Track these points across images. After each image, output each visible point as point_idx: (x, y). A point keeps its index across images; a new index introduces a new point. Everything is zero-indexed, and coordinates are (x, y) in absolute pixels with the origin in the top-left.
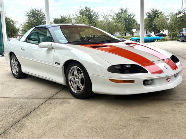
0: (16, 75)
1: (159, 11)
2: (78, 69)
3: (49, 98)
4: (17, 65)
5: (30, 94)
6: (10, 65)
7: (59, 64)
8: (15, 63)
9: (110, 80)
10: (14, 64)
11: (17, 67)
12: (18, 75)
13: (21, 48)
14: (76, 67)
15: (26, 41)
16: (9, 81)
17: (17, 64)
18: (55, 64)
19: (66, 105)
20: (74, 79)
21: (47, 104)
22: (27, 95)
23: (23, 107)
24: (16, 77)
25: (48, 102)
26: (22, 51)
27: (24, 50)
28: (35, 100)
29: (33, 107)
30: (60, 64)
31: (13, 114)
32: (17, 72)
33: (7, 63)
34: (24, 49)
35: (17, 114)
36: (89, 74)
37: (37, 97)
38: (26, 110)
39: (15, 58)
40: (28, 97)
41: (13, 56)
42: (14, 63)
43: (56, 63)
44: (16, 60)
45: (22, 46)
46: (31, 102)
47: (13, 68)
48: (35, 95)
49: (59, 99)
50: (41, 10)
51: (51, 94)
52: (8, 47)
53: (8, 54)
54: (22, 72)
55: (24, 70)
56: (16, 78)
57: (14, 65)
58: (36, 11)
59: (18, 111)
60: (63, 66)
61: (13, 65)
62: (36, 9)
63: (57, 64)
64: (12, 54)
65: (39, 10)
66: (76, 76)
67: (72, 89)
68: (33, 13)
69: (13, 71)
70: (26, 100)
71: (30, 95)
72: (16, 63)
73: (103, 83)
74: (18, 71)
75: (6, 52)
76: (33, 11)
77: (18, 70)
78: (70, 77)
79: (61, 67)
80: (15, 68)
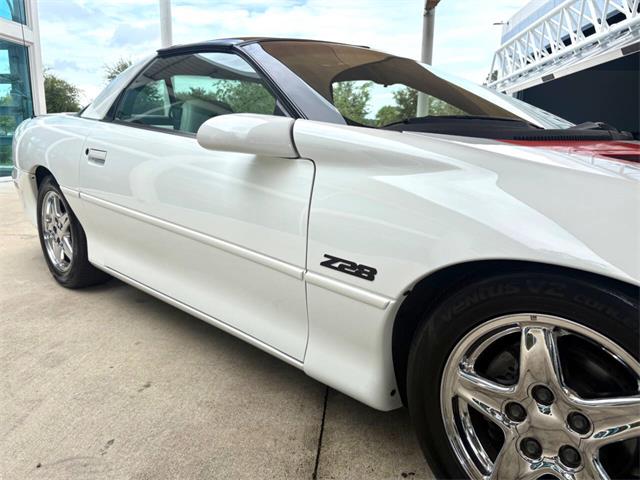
4: (68, 229)
7: (366, 272)
8: (56, 220)
10: (54, 223)
11: (66, 240)
12: (71, 274)
13: (87, 152)
14: (557, 329)
17: (66, 226)
18: (325, 264)
20: (517, 411)
24: (64, 279)
26: (90, 163)
27: (102, 161)
30: (371, 278)
32: (66, 258)
34: (100, 155)
39: (60, 198)
41: (47, 185)
42: (52, 216)
43: (330, 262)
44: (64, 207)
45: (89, 139)
47: (50, 240)
52: (30, 145)
54: (90, 263)
55: (100, 255)
56: (62, 284)
57: (55, 229)
60: (406, 293)
61: (51, 228)
63: (341, 269)
64: (42, 177)
66: (544, 394)
69: (51, 253)
72: (64, 220)
74: (70, 257)
77: (69, 250)
79: (386, 301)
80: (58, 241)
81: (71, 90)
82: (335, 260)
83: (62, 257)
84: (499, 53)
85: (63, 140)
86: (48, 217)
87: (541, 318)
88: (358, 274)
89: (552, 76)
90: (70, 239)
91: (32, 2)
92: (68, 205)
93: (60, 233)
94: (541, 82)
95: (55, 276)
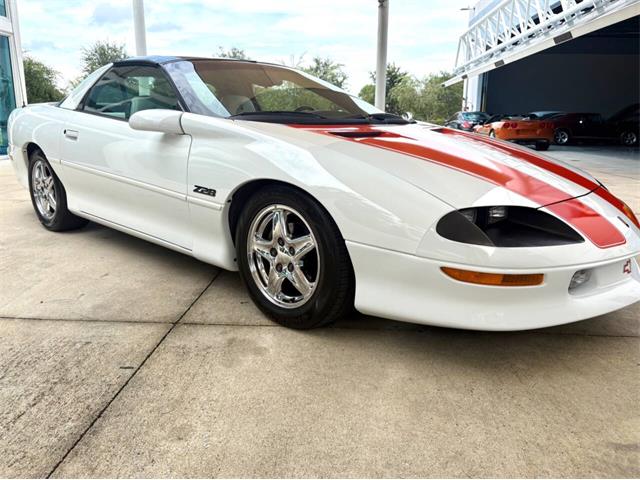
0: (48, 221)
1: (401, 71)
2: (293, 214)
3: (175, 324)
4: (53, 188)
5: (99, 301)
6: (28, 186)
7: (211, 192)
8: (43, 182)
9: (444, 269)
10: (42, 184)
11: (51, 195)
12: (55, 221)
13: (65, 132)
14: (285, 210)
15: (81, 109)
16: (23, 242)
17: (50, 186)
18: (195, 191)
19: (249, 361)
20: (274, 252)
21: (169, 357)
22: (86, 307)
23: (70, 376)
24: (50, 225)
25: (175, 341)
26: (68, 140)
27: (75, 138)
28: (118, 332)
29: (115, 376)
30: (214, 195)
31: (19, 425)
32: (52, 210)
33: (19, 180)
34: (74, 134)
35: (36, 423)
36: (346, 242)
37: (128, 317)
38: (82, 392)
39: (46, 165)
40: (91, 316)
41: (35, 156)
42: (40, 180)
43: (198, 189)
44: (49, 171)
45: (67, 123)
46: (103, 341)
47: (39, 197)
48: (117, 307)
49: (213, 330)
50: (121, 48)
51: (178, 302)
52: (21, 128)
53: (20, 149)
54: (69, 211)
55: (76, 204)
56: (49, 228)
57: (42, 189)
58: (109, 49)
59: (43, 404)
60: (229, 201)
61: (39, 188)
62: (110, 46)
63: (202, 192)
64: (33, 151)
65: (118, 47)
66: (281, 241)
67: (263, 290)
68: (101, 55)
69: (39, 207)
70: (83, 332)
71: (97, 302)
72: (49, 181)
73: (413, 280)
74: (55, 208)
75: (15, 143)
76: (102, 48)
77: (54, 204)
78: (256, 245)
79: (219, 206)
80: (45, 197)
81: (48, 72)
82: (199, 188)
83: (48, 209)
84: (463, 38)
85: (44, 124)
86: (37, 180)
87: (279, 206)
88: (209, 194)
89: (502, 61)
90: (54, 196)
91: (12, 1)
92: (53, 171)
93: (46, 191)
94: (494, 67)
95: (43, 224)
